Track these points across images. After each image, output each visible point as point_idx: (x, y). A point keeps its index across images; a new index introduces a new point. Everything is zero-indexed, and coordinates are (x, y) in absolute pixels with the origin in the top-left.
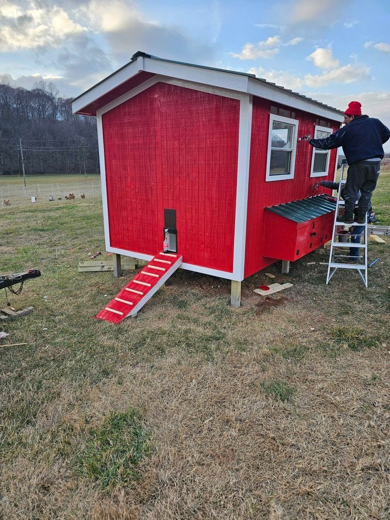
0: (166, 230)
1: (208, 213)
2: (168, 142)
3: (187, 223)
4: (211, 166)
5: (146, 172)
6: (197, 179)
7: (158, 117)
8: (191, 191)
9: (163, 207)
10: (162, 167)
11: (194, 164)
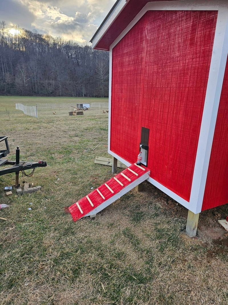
0: (141, 146)
1: (174, 136)
2: (150, 67)
3: (157, 142)
4: (181, 88)
5: (134, 94)
6: (168, 102)
7: (145, 44)
8: (162, 113)
9: (141, 125)
10: (144, 90)
11: (167, 88)
